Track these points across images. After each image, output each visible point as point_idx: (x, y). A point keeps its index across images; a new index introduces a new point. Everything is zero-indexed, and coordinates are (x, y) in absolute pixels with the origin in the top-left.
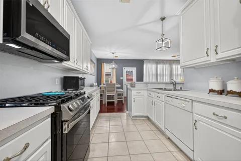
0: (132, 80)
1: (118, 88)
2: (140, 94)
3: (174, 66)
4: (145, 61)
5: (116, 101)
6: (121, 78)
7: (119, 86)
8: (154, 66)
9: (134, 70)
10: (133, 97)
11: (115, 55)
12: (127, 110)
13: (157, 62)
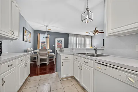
0: (61, 46)
1: (50, 52)
2: (67, 58)
3: (86, 39)
4: (69, 35)
5: (48, 62)
6: (53, 45)
7: (51, 51)
8: (75, 38)
9: (62, 40)
10: (62, 61)
11: (48, 28)
12: (57, 71)
13: (77, 36)
